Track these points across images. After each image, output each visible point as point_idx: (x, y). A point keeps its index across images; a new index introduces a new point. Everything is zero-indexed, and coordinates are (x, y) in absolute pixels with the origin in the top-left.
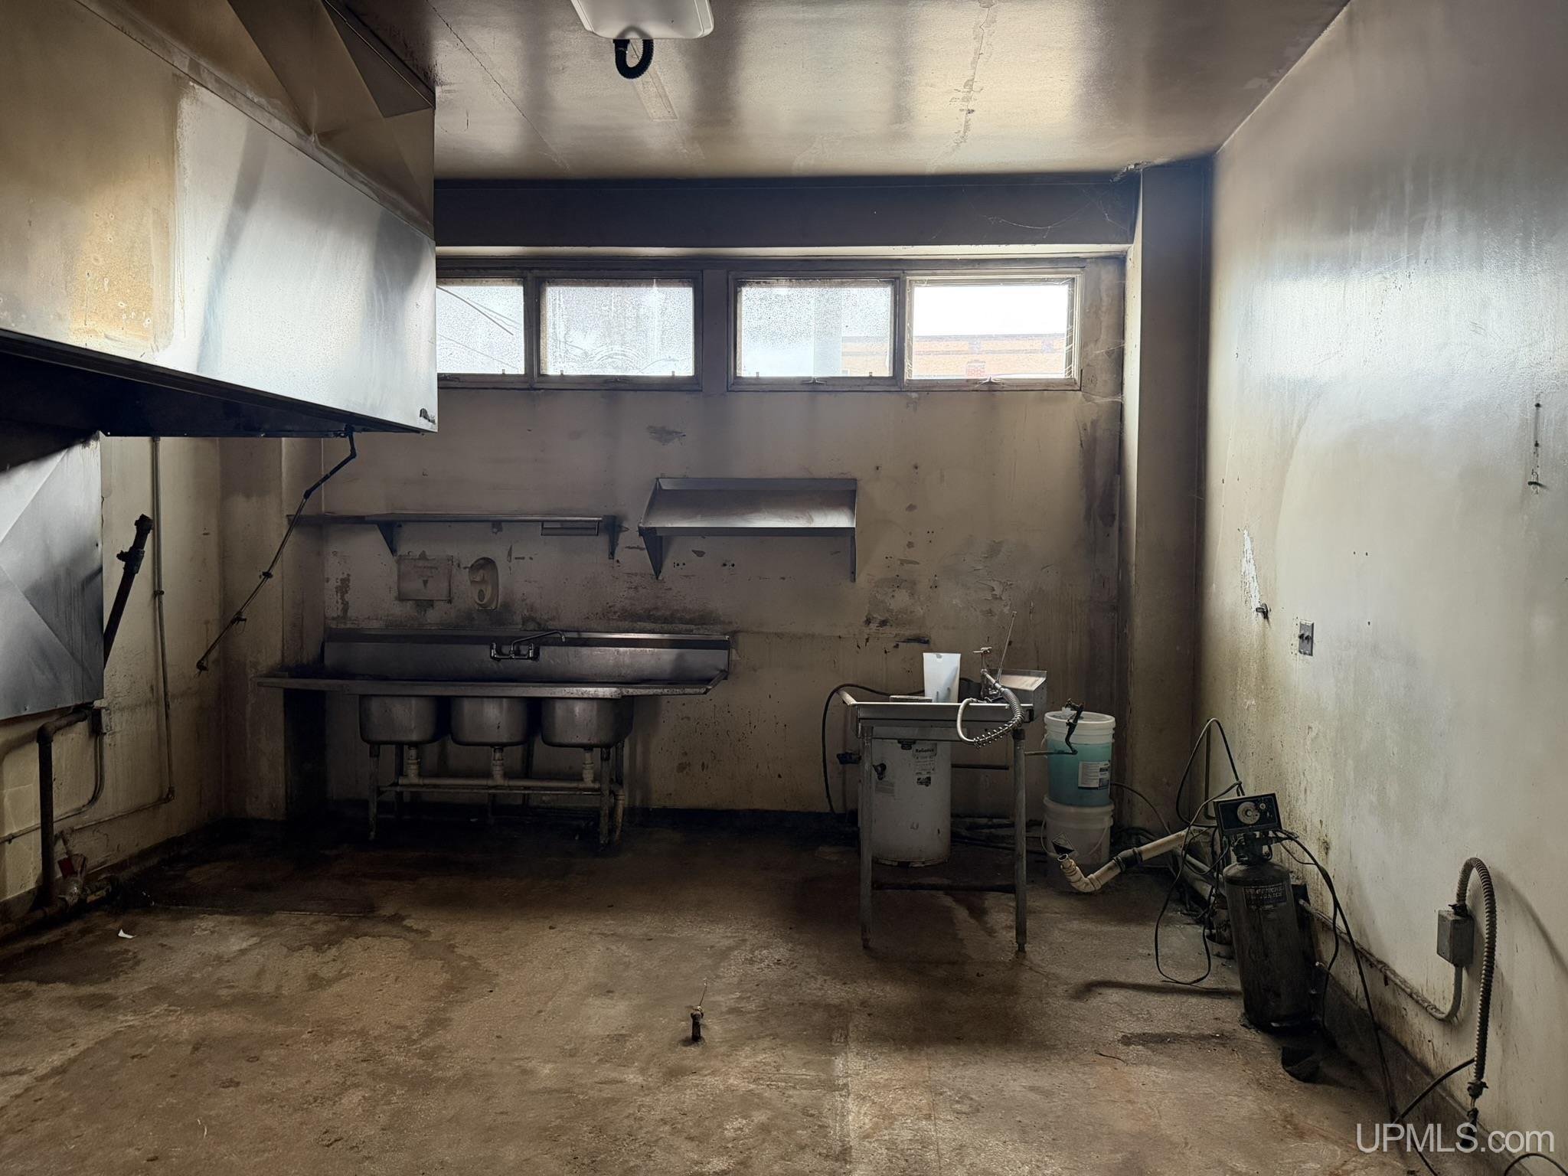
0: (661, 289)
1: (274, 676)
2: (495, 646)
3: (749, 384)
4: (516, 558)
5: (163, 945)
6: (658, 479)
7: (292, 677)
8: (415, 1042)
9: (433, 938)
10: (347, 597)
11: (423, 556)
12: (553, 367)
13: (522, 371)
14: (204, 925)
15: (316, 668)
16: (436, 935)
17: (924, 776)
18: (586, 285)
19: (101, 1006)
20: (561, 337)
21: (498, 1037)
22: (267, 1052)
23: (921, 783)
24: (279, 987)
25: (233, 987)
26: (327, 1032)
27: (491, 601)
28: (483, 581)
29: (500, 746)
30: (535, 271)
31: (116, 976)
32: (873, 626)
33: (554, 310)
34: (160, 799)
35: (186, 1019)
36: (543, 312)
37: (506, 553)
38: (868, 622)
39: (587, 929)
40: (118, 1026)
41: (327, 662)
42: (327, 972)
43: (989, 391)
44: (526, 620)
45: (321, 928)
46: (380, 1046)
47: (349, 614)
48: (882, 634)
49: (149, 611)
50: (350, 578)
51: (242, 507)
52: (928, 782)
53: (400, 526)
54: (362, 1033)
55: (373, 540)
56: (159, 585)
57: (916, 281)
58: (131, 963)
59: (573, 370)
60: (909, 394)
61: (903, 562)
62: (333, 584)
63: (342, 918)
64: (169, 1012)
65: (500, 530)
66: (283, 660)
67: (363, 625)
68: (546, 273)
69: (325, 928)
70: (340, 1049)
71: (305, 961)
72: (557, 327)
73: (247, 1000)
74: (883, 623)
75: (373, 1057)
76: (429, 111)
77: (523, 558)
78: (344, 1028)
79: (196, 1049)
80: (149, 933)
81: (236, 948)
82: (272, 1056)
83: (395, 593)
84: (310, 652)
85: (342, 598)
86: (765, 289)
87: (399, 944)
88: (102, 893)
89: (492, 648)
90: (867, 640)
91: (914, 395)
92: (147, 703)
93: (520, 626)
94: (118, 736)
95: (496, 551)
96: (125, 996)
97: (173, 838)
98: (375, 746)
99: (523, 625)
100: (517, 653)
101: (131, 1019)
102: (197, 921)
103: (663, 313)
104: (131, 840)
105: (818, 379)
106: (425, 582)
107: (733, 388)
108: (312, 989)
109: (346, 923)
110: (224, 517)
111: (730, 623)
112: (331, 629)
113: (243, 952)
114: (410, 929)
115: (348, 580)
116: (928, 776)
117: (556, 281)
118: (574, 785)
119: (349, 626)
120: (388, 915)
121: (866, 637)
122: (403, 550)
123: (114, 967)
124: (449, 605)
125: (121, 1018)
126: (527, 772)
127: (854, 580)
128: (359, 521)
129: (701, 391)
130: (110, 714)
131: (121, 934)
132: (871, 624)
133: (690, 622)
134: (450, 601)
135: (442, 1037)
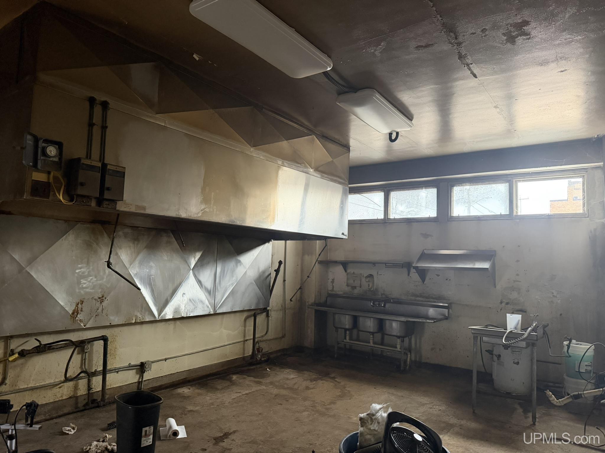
0: (426, 190)
1: (313, 306)
2: (372, 302)
3: (456, 218)
4: (380, 275)
5: (276, 373)
6: (424, 250)
7: (317, 306)
8: (325, 406)
9: (341, 384)
10: (334, 284)
11: (354, 273)
12: (392, 216)
13: (383, 218)
14: (286, 371)
15: (325, 304)
16: (342, 383)
17: (516, 361)
18: (402, 191)
19: (259, 383)
20: (394, 207)
21: (347, 409)
22: (290, 400)
23: (515, 364)
24: (298, 387)
25: (288, 385)
26: (305, 399)
27: (371, 288)
28: (369, 281)
29: (373, 333)
30: (387, 188)
31: (264, 378)
32: (503, 304)
33: (393, 199)
34: (282, 337)
35: (276, 390)
36: (389, 199)
37: (377, 273)
38: (501, 303)
39: (385, 391)
40: (261, 388)
41: (328, 303)
42: (311, 386)
43: (549, 218)
44: (382, 294)
45: (314, 377)
46: (317, 405)
47: (334, 289)
48: (507, 307)
49: (282, 286)
50: (335, 279)
51: (306, 257)
52: (518, 363)
53: (348, 264)
54: (314, 401)
55: (340, 268)
56: (285, 279)
57: (518, 181)
58: (268, 376)
59: (397, 217)
60: (516, 220)
61: (515, 281)
62: (330, 280)
63: (320, 375)
64: (272, 388)
65: (375, 266)
66: (315, 301)
67: (338, 293)
68: (390, 188)
69: (315, 377)
70: (307, 403)
71: (308, 383)
72: (393, 204)
73: (291, 389)
74: (507, 304)
75: (314, 406)
76: (348, 154)
77: (381, 275)
78: (310, 399)
79: (275, 396)
80: (274, 370)
81: (292, 377)
82: (291, 401)
83: (346, 284)
84: (323, 300)
85: (332, 284)
86: (461, 187)
87: (332, 384)
88: (265, 358)
89: (371, 302)
90: (501, 309)
91: (518, 220)
92: (280, 310)
93: (380, 296)
94: (273, 318)
95: (374, 272)
96: (264, 383)
97: (285, 348)
98: (337, 328)
99: (381, 295)
100: (379, 305)
101: (264, 387)
102: (285, 370)
103: (426, 198)
104: (274, 347)
105: (481, 216)
106: (354, 281)
107: (450, 220)
108: (306, 389)
109: (320, 377)
110: (302, 260)
111: (449, 300)
112: (330, 294)
113: (293, 378)
114: (336, 381)
115: (334, 279)
116: (518, 361)
117: (393, 190)
118: (394, 349)
119: (334, 293)
120: (332, 376)
121: (501, 308)
122: (348, 271)
123: (263, 376)
124: (360, 288)
125: (262, 387)
126: (382, 344)
127: (495, 287)
128: (336, 262)
129: (438, 221)
130: (271, 311)
131: (268, 369)
132: (502, 304)
133: (436, 298)
134: (361, 287)
135: (332, 406)
